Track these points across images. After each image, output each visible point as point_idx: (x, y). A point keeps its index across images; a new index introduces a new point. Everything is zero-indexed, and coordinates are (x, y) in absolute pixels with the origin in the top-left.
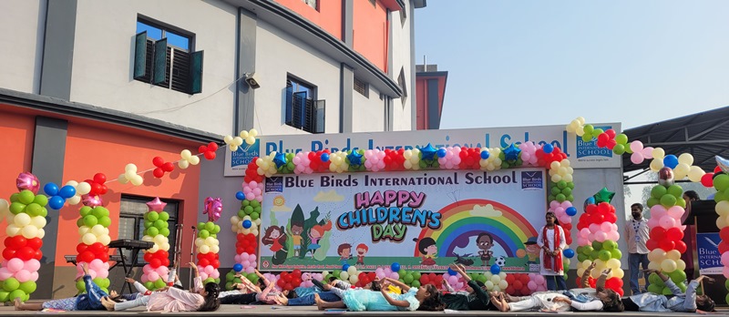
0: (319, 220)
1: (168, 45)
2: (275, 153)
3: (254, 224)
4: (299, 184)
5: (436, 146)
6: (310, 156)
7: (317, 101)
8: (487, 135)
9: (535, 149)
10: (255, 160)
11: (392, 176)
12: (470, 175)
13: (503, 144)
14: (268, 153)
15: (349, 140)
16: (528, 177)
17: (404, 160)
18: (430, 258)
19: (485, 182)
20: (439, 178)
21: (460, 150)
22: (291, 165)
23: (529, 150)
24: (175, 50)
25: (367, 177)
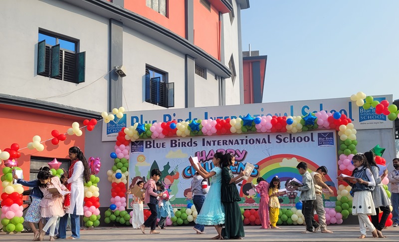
0: (170, 172)
1: (61, 49)
2: (137, 124)
3: (124, 176)
4: (155, 146)
5: (254, 116)
6: (163, 125)
7: (168, 83)
8: (292, 107)
9: (327, 116)
10: (123, 130)
11: (222, 139)
12: (279, 137)
13: (304, 113)
14: (133, 124)
15: (190, 113)
16: (323, 137)
17: (230, 126)
18: (251, 198)
19: (291, 142)
20: (257, 139)
21: (271, 118)
22: (149, 132)
23: (322, 117)
24: (65, 52)
25: (204, 140)
